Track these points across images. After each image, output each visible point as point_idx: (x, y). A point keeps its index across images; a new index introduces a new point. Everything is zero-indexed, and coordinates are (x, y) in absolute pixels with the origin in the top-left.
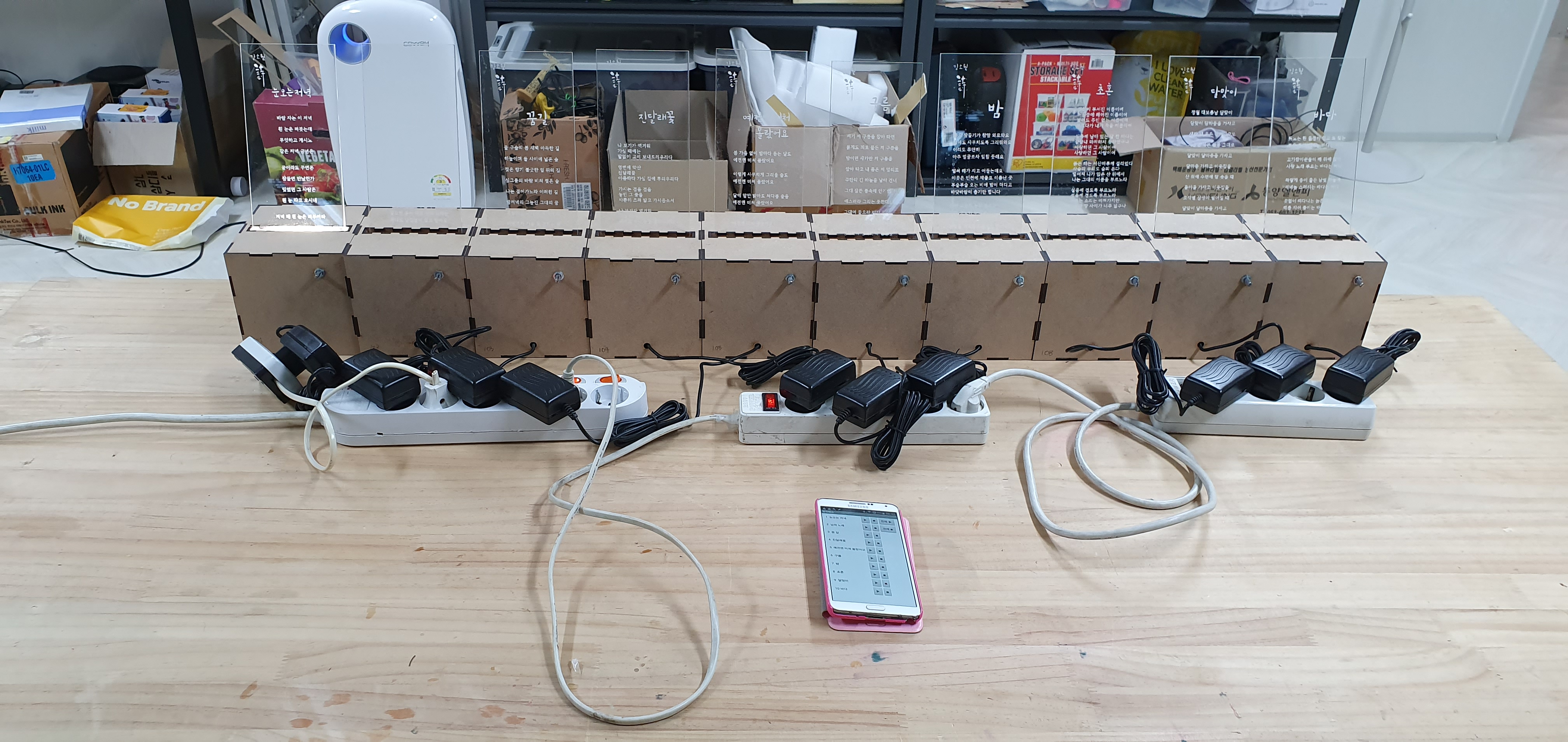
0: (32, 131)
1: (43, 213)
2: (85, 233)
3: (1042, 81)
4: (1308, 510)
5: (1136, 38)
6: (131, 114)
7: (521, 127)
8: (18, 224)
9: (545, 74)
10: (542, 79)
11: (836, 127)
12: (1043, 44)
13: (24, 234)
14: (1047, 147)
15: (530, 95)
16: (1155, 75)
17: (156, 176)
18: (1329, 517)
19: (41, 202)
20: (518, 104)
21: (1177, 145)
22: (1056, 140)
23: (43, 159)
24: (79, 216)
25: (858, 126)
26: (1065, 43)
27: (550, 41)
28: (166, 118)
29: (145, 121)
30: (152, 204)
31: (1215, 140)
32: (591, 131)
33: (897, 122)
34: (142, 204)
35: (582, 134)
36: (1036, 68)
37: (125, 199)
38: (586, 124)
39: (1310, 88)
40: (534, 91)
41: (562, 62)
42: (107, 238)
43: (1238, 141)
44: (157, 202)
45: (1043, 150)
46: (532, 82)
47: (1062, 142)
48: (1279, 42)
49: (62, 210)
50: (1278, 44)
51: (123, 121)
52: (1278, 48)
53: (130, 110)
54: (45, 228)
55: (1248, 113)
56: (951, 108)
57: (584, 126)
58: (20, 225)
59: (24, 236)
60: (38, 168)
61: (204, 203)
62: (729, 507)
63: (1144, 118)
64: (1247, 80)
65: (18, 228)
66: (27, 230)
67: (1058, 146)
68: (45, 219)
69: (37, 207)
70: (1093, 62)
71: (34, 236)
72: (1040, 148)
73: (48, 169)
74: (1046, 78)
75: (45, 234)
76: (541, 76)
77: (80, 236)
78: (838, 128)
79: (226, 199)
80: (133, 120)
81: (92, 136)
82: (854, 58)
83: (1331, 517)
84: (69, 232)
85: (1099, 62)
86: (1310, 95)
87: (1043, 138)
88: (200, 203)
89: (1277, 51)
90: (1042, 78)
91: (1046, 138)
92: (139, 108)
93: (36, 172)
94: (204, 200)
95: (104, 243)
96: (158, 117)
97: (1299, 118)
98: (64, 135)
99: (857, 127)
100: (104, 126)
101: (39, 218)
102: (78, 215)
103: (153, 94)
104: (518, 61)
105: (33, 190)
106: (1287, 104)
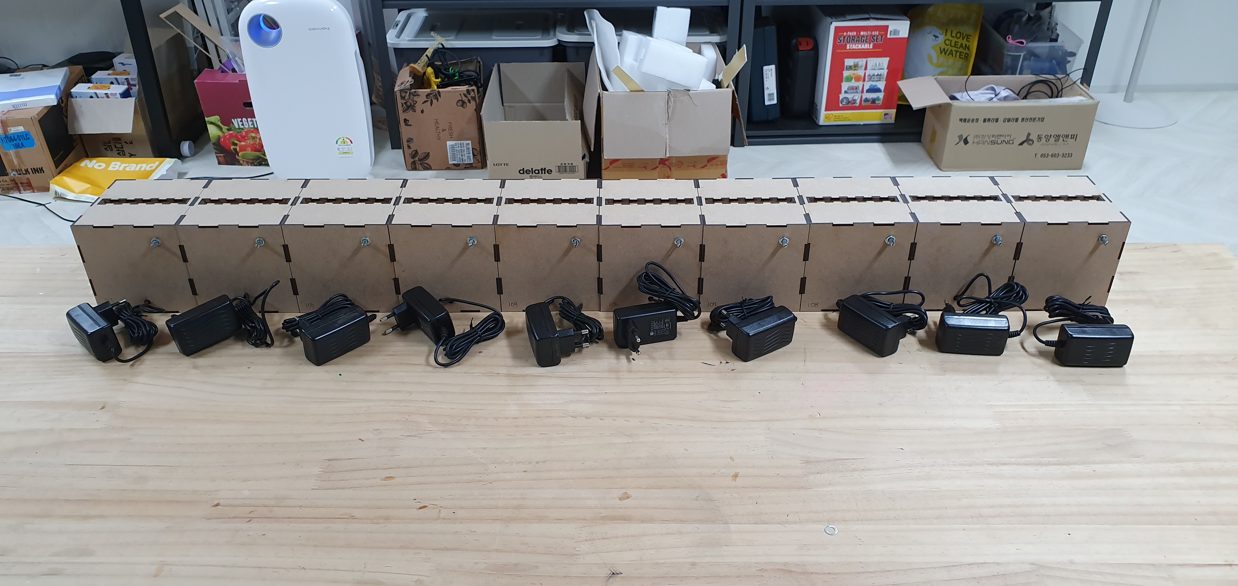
0: (16, 107)
1: (27, 174)
2: (60, 190)
3: (848, 48)
4: (1051, 459)
5: (928, 10)
6: (98, 91)
7: (411, 96)
8: (7, 183)
9: (432, 50)
10: (429, 55)
11: (670, 92)
12: (849, 17)
13: (12, 191)
14: (853, 104)
15: (420, 69)
16: (945, 42)
17: (120, 142)
18: (1070, 466)
19: (24, 166)
20: (410, 76)
21: (964, 100)
22: (862, 97)
23: (24, 130)
24: (56, 176)
25: (689, 90)
26: (867, 16)
27: (439, 24)
28: (126, 95)
29: (109, 98)
30: (116, 165)
31: (996, 95)
32: (470, 98)
33: (723, 87)
34: (108, 166)
35: (462, 100)
36: (842, 38)
37: (94, 161)
38: (466, 93)
39: (1078, 51)
40: (424, 66)
41: (447, 40)
42: (79, 193)
43: (1015, 96)
44: (120, 163)
45: (851, 105)
46: (422, 58)
47: (866, 98)
48: (1051, 11)
49: (42, 172)
50: (1051, 13)
51: (91, 97)
52: (1051, 16)
53: (97, 88)
54: (29, 186)
55: (1025, 71)
56: (771, 73)
57: (464, 94)
58: (9, 184)
59: (12, 194)
60: (21, 138)
61: (157, 163)
62: (507, 461)
63: (935, 77)
64: (1022, 43)
65: (8, 186)
66: (14, 188)
67: (863, 102)
68: (28, 179)
69: (21, 169)
70: (891, 31)
71: (20, 193)
72: (848, 104)
73: (29, 139)
74: (851, 45)
75: (29, 191)
76: (429, 53)
77: (56, 192)
78: (672, 92)
79: (174, 160)
80: (99, 96)
81: (67, 110)
82: (689, 32)
83: (1072, 466)
84: (47, 189)
85: (896, 32)
86: (1077, 56)
87: (850, 96)
88: (154, 163)
89: (1050, 18)
90: (848, 46)
91: (853, 96)
92: (104, 87)
93: (19, 141)
94: (157, 161)
95: (75, 198)
96: (120, 94)
97: (1068, 75)
98: (42, 109)
99: (688, 92)
100: (77, 102)
101: (24, 178)
102: (54, 175)
103: (117, 75)
104: (411, 40)
105: (18, 155)
106: (1058, 64)
